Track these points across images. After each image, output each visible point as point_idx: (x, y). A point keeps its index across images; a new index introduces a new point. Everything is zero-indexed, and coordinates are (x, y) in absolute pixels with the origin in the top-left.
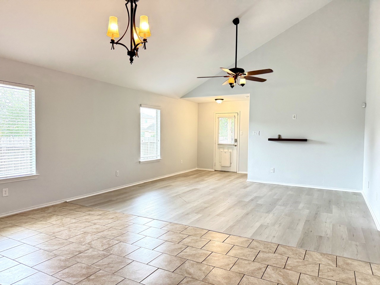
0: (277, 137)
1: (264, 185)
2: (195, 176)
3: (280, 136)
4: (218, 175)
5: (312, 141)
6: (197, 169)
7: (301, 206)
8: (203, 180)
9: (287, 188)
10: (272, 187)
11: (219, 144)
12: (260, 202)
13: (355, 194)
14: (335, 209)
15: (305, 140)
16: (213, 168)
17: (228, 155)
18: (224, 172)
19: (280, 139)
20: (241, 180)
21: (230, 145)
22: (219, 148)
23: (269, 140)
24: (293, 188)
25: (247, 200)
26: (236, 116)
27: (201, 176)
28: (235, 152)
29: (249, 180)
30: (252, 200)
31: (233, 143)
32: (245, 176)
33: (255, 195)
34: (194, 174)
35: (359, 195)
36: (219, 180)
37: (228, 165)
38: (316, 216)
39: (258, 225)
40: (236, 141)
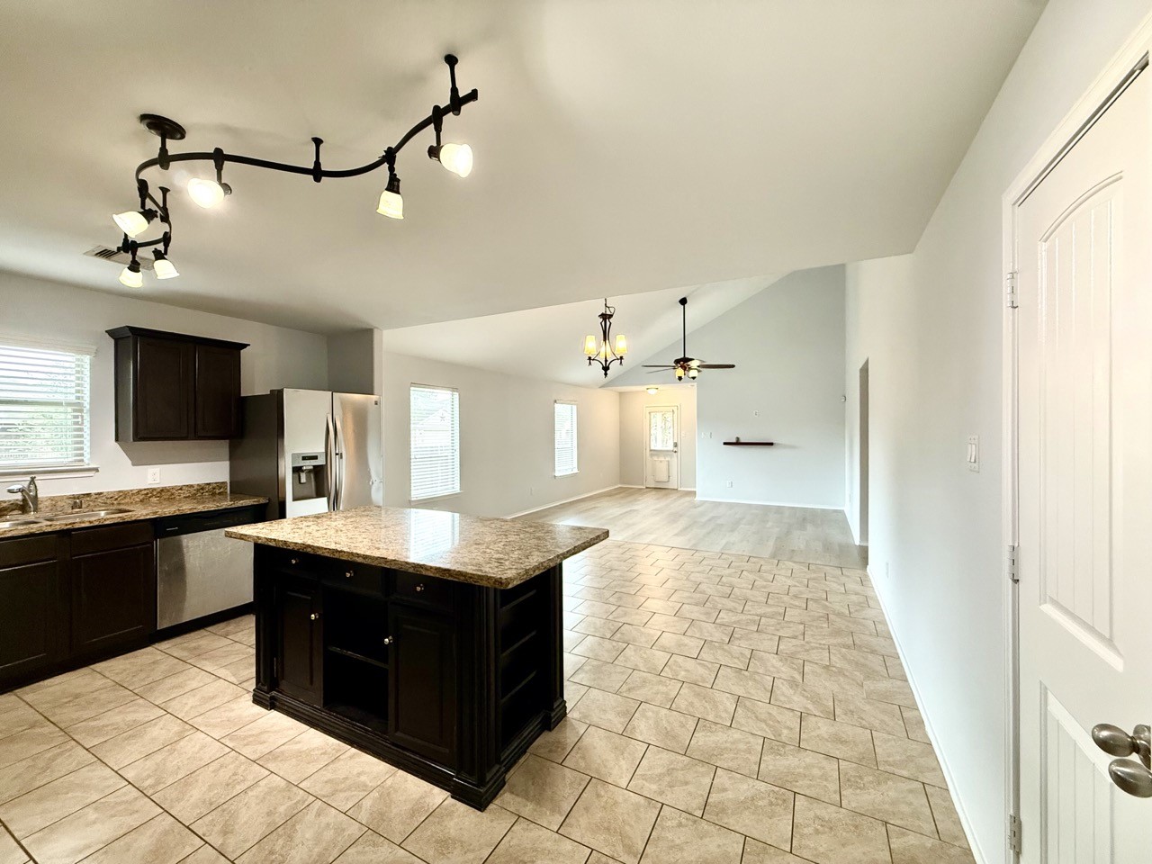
0: (734, 441)
1: (720, 503)
2: (622, 495)
3: (738, 438)
4: (654, 493)
5: (778, 444)
6: (620, 486)
7: (770, 524)
8: (636, 500)
9: (750, 505)
10: (731, 506)
11: (651, 450)
12: (719, 522)
13: (835, 511)
14: (810, 528)
15: (771, 444)
16: (643, 484)
17: (663, 466)
18: (660, 489)
19: (738, 443)
20: (688, 499)
21: (668, 451)
22: (652, 455)
23: (725, 444)
24: (758, 507)
25: (704, 520)
26: (676, 411)
27: (631, 494)
28: (674, 461)
29: (698, 498)
30: (710, 520)
31: (671, 447)
32: (693, 493)
33: (711, 515)
34: (620, 493)
35: (842, 512)
36: (658, 499)
37: (665, 479)
38: (788, 533)
39: (724, 542)
40: (676, 445)
